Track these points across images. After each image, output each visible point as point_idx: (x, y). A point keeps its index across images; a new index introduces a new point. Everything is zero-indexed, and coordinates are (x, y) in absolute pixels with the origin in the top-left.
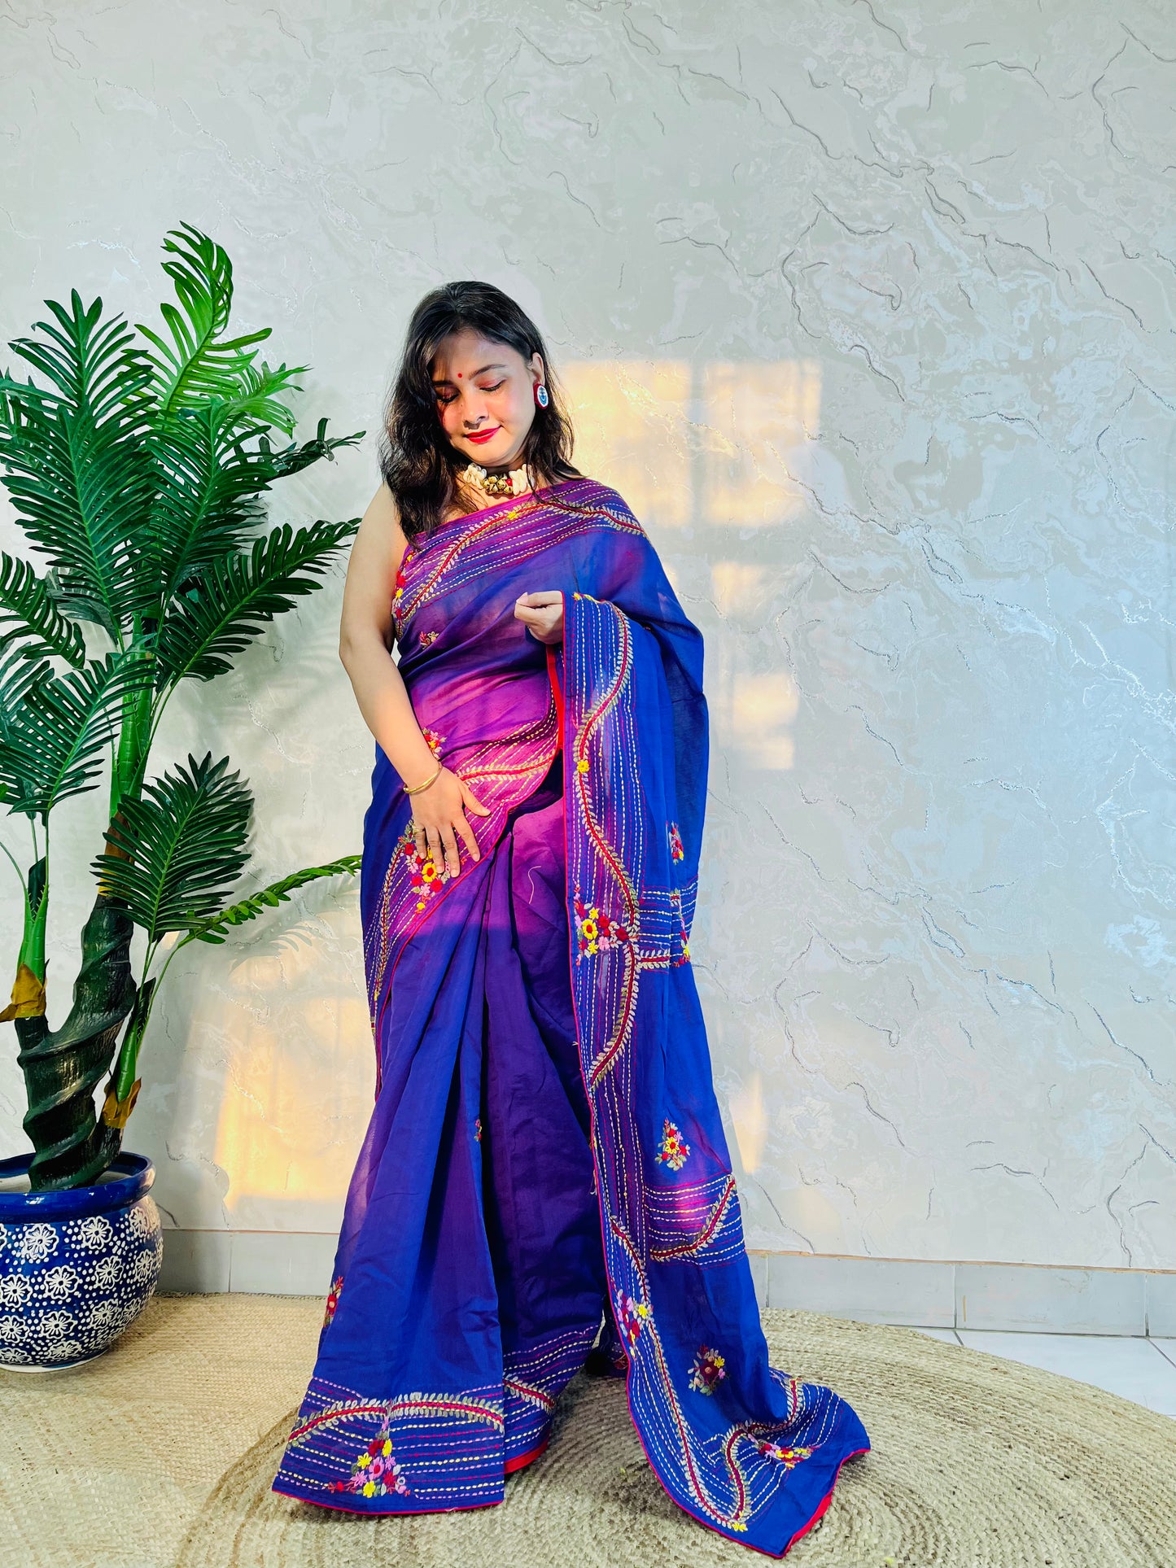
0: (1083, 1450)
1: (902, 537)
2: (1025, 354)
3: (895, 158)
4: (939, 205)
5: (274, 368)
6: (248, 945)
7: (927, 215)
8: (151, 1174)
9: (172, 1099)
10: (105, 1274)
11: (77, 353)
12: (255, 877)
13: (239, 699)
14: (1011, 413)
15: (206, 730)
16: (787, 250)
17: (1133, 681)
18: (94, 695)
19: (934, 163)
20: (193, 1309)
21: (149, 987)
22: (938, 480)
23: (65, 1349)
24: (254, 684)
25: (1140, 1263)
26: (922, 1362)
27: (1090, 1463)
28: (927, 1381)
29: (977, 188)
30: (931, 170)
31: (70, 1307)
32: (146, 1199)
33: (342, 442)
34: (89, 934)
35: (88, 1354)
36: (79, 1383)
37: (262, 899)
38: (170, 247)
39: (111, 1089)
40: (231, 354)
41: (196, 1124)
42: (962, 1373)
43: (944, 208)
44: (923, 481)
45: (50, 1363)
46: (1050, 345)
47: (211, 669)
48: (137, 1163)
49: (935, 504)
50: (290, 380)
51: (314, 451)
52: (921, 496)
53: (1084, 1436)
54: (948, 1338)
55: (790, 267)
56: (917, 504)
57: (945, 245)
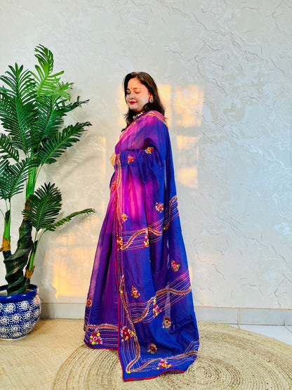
0: (273, 355)
1: (225, 127)
2: (256, 81)
3: (223, 31)
4: (234, 43)
5: (65, 83)
6: (60, 231)
7: (232, 46)
8: (38, 289)
9: (41, 270)
10: (28, 315)
11: (16, 79)
12: (62, 214)
13: (57, 168)
14: (252, 96)
15: (49, 176)
16: (196, 54)
17: (282, 164)
18: (23, 168)
19: (233, 32)
20: (49, 323)
21: (36, 242)
22: (234, 113)
23: (18, 334)
24: (61, 165)
26: (231, 333)
27: (274, 358)
28: (233, 338)
29: (244, 39)
30: (232, 34)
31: (19, 324)
32: (37, 296)
33: (83, 102)
34: (21, 229)
35: (23, 335)
36: (21, 343)
37: (65, 220)
38: (37, 50)
39: (27, 268)
40: (54, 78)
41: (48, 276)
42: (241, 336)
43: (236, 44)
44: (230, 114)
45: (14, 338)
46: (262, 80)
47: (51, 161)
48: (34, 287)
49: (233, 119)
50: (69, 86)
51: (76, 105)
52: (230, 117)
53: (272, 351)
54: (236, 326)
55: (197, 59)
56: (229, 119)
57: (236, 53)
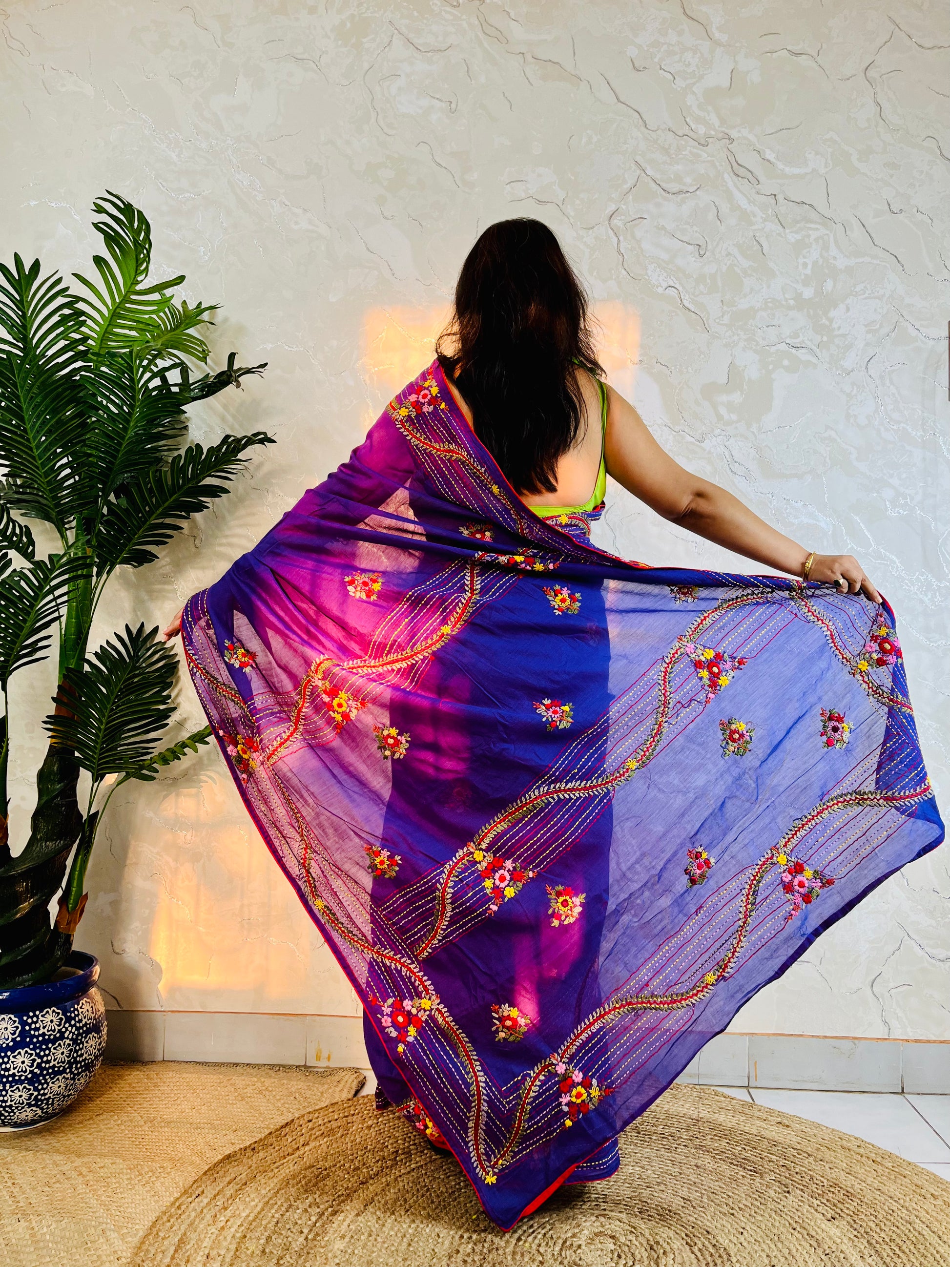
0: (848, 1194)
1: (707, 445)
2: (808, 293)
3: (702, 130)
4: (737, 169)
5: (192, 306)
6: (175, 780)
7: (728, 178)
8: (97, 969)
9: (115, 905)
10: (59, 1054)
11: (21, 304)
12: (181, 724)
13: (166, 579)
14: (796, 342)
15: (139, 604)
16: (613, 207)
17: (895, 563)
18: (41, 587)
19: (734, 134)
20: (135, 1077)
21: (93, 818)
22: (737, 398)
23: (28, 1114)
24: (178, 567)
25: (897, 1034)
26: (721, 1118)
27: (852, 1206)
28: (721, 1132)
29: (770, 156)
30: (731, 140)
31: (31, 1082)
32: (93, 990)
33: (249, 371)
34: (43, 777)
35: (47, 1117)
36: (39, 1141)
37: (184, 745)
38: (100, 210)
39: (62, 902)
40: (156, 296)
41: (135, 925)
42: (753, 1127)
43: (741, 172)
44: (724, 398)
45: (16, 1125)
46: (829, 285)
47: (142, 558)
48: (86, 961)
49: (734, 417)
50: (206, 316)
51: (226, 379)
52: (723, 411)
53: (848, 1182)
54: (742, 1095)
55: (616, 221)
56: (720, 417)
57: (744, 203)
